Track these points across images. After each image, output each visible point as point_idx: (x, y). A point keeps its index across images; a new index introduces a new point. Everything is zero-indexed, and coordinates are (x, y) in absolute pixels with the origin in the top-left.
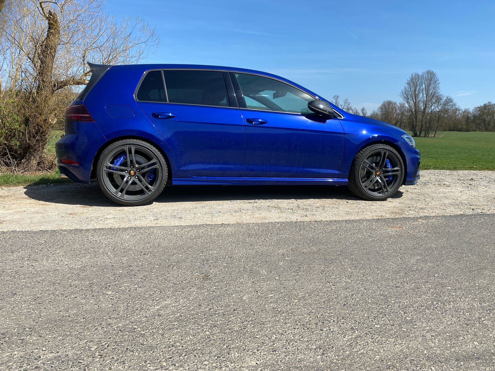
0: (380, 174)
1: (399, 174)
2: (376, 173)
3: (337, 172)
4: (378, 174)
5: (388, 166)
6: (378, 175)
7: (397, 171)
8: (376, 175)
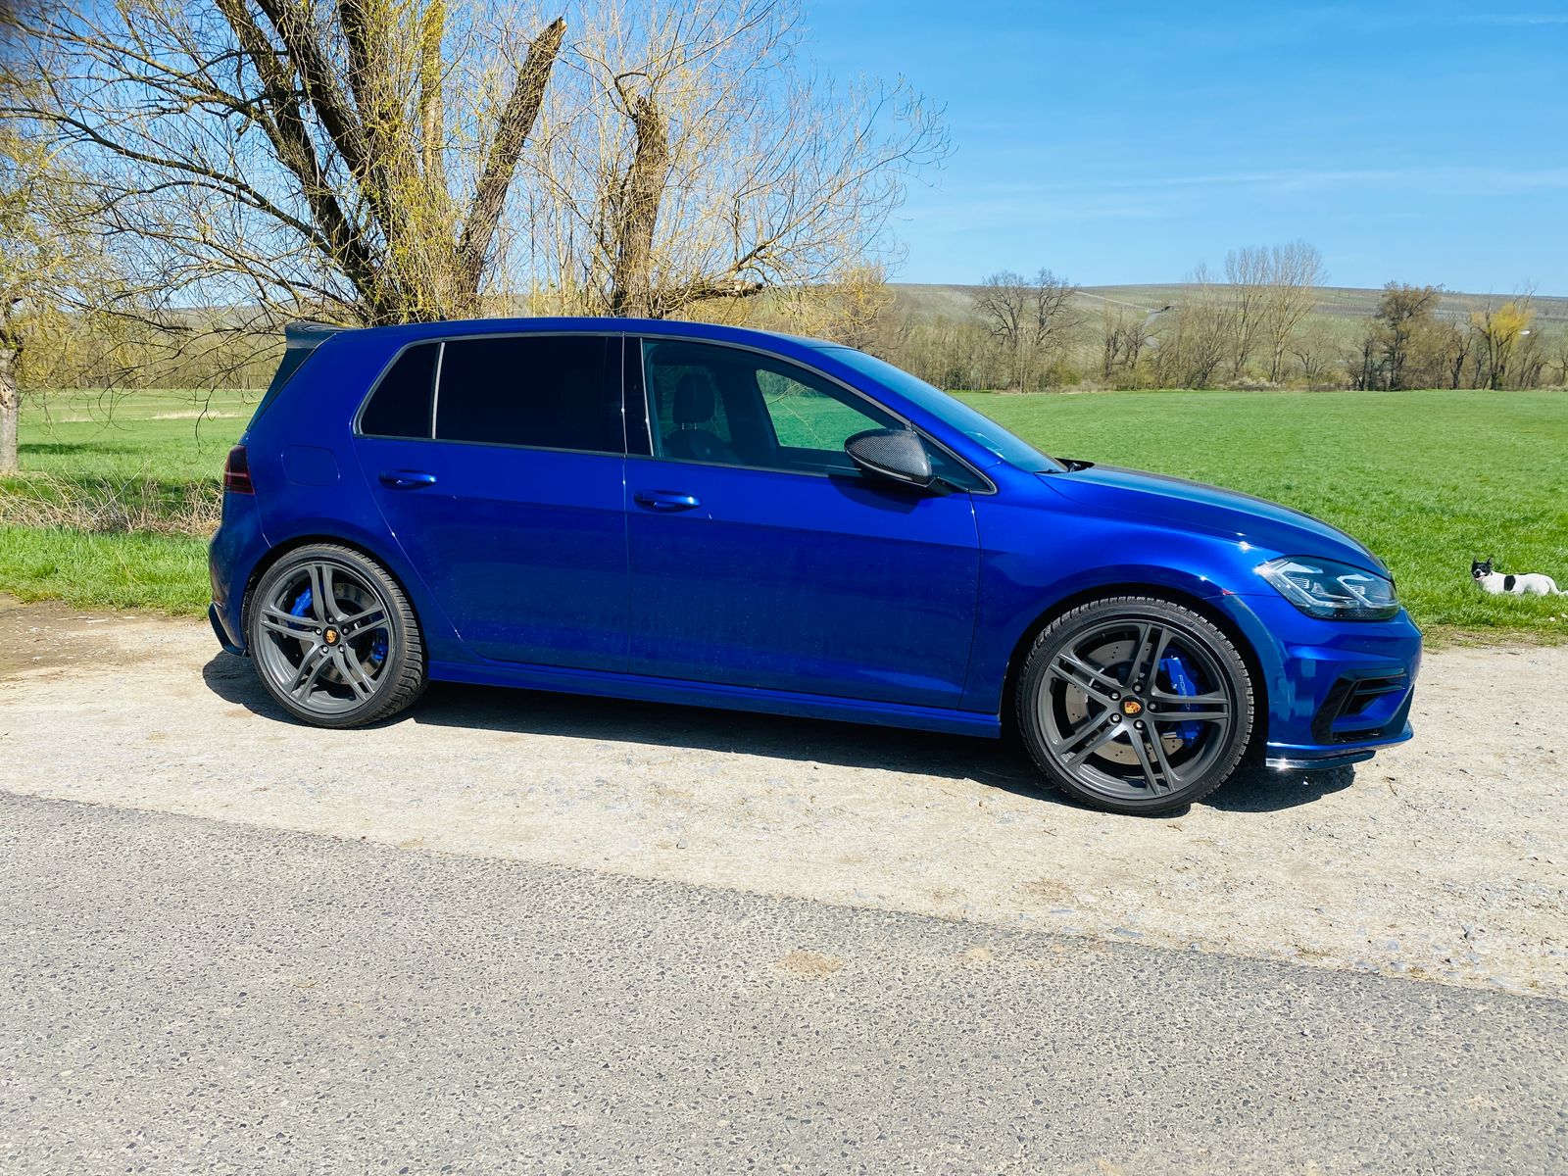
0: (1141, 712)
1: (1223, 724)
2: (1122, 708)
3: (953, 689)
4: (1129, 710)
5: (1179, 686)
6: (1130, 716)
7: (1217, 708)
8: (1123, 716)
